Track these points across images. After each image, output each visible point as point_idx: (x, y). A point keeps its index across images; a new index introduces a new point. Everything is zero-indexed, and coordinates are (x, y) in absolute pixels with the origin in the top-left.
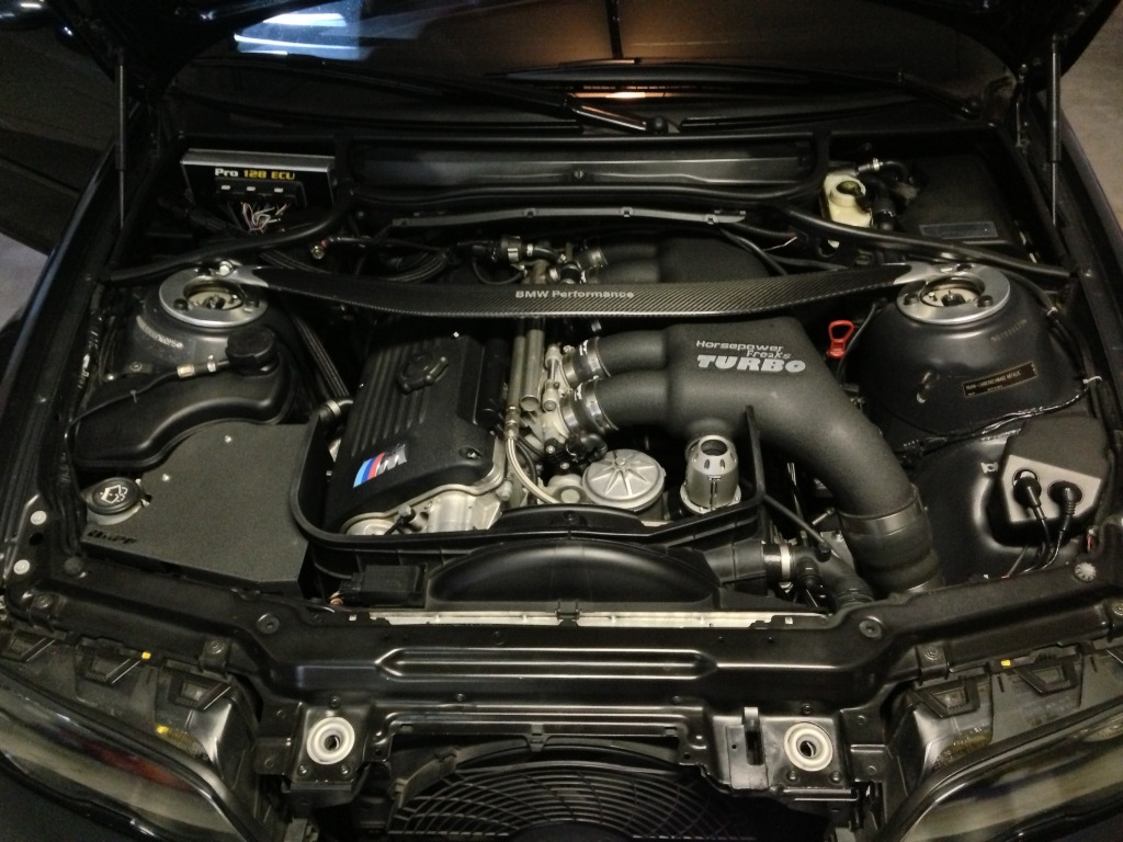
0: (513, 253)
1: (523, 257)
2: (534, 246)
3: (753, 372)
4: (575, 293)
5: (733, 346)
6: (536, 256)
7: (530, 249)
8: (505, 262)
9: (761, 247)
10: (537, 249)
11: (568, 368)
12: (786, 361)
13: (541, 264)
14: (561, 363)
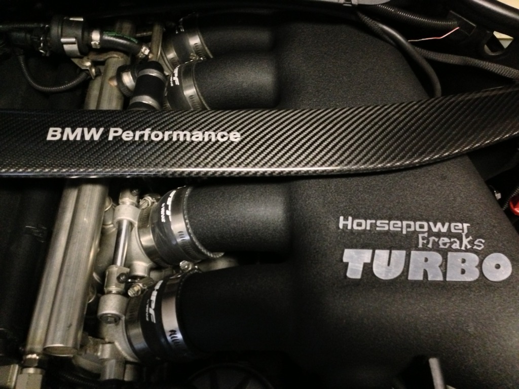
0: (70, 44)
1: (86, 49)
2: (101, 34)
3: (436, 284)
4: (147, 132)
5: (395, 226)
6: (106, 48)
7: (96, 37)
8: (60, 58)
9: (407, 37)
10: (106, 37)
11: (145, 234)
12: (482, 255)
13: (116, 60)
14: (136, 225)
